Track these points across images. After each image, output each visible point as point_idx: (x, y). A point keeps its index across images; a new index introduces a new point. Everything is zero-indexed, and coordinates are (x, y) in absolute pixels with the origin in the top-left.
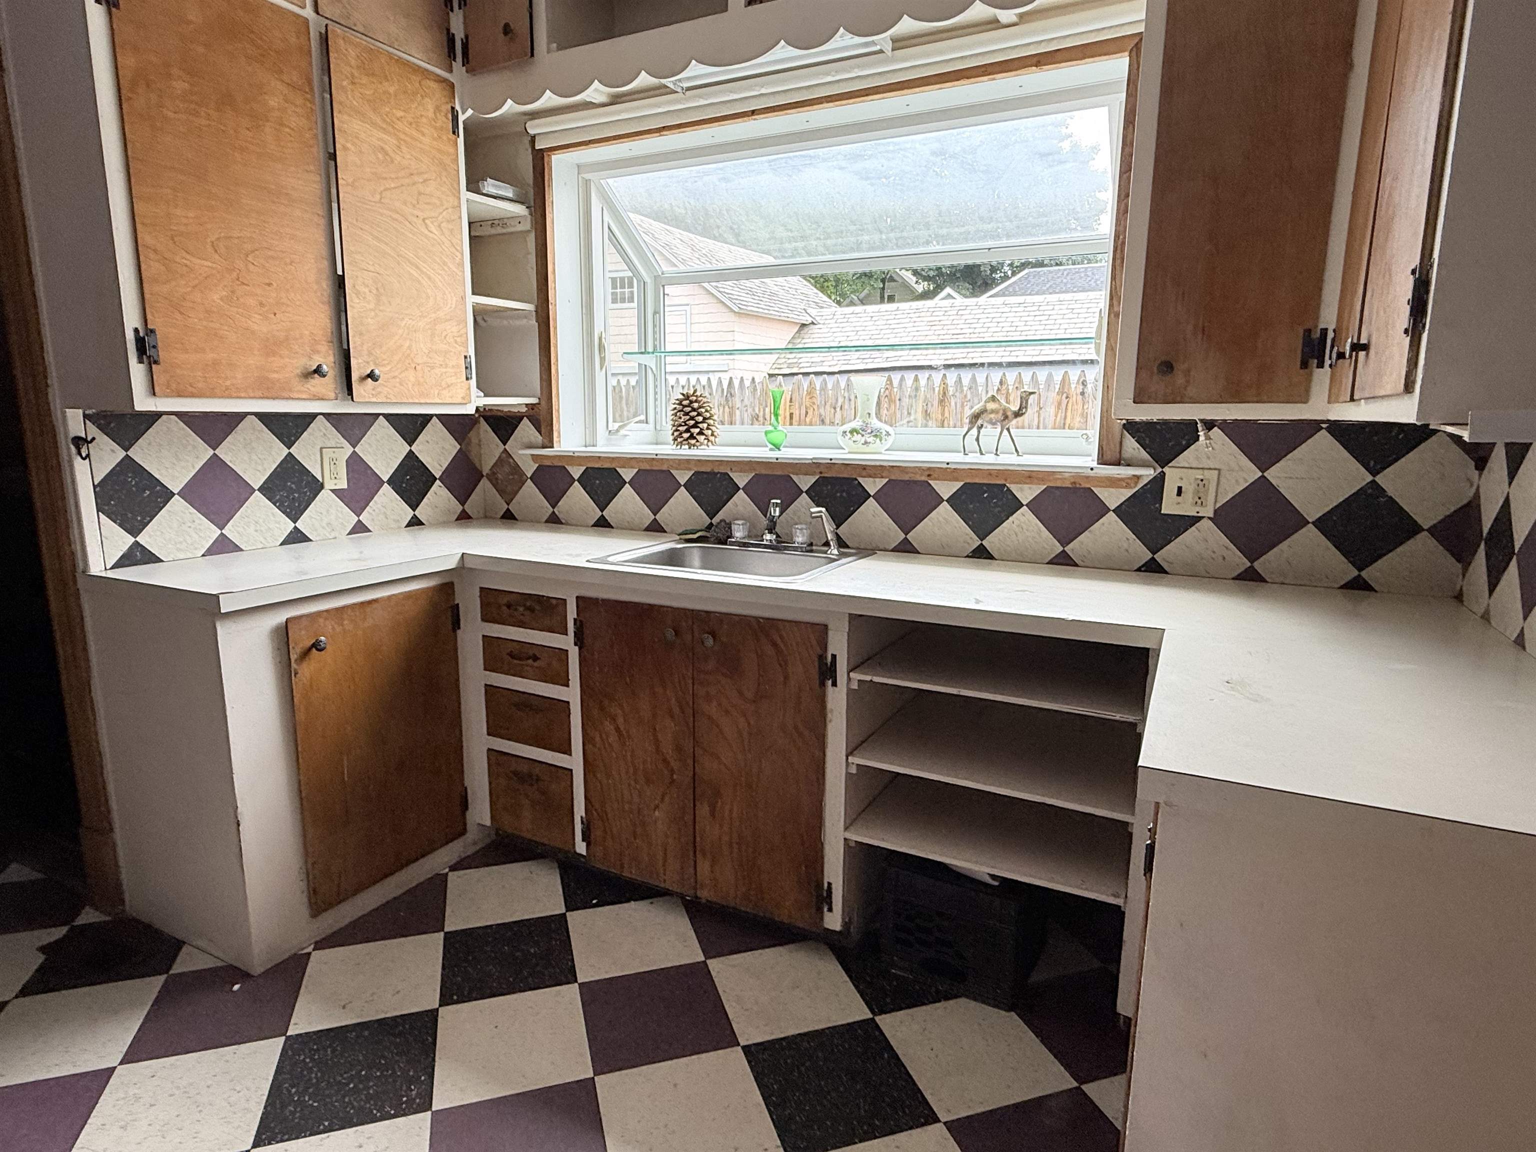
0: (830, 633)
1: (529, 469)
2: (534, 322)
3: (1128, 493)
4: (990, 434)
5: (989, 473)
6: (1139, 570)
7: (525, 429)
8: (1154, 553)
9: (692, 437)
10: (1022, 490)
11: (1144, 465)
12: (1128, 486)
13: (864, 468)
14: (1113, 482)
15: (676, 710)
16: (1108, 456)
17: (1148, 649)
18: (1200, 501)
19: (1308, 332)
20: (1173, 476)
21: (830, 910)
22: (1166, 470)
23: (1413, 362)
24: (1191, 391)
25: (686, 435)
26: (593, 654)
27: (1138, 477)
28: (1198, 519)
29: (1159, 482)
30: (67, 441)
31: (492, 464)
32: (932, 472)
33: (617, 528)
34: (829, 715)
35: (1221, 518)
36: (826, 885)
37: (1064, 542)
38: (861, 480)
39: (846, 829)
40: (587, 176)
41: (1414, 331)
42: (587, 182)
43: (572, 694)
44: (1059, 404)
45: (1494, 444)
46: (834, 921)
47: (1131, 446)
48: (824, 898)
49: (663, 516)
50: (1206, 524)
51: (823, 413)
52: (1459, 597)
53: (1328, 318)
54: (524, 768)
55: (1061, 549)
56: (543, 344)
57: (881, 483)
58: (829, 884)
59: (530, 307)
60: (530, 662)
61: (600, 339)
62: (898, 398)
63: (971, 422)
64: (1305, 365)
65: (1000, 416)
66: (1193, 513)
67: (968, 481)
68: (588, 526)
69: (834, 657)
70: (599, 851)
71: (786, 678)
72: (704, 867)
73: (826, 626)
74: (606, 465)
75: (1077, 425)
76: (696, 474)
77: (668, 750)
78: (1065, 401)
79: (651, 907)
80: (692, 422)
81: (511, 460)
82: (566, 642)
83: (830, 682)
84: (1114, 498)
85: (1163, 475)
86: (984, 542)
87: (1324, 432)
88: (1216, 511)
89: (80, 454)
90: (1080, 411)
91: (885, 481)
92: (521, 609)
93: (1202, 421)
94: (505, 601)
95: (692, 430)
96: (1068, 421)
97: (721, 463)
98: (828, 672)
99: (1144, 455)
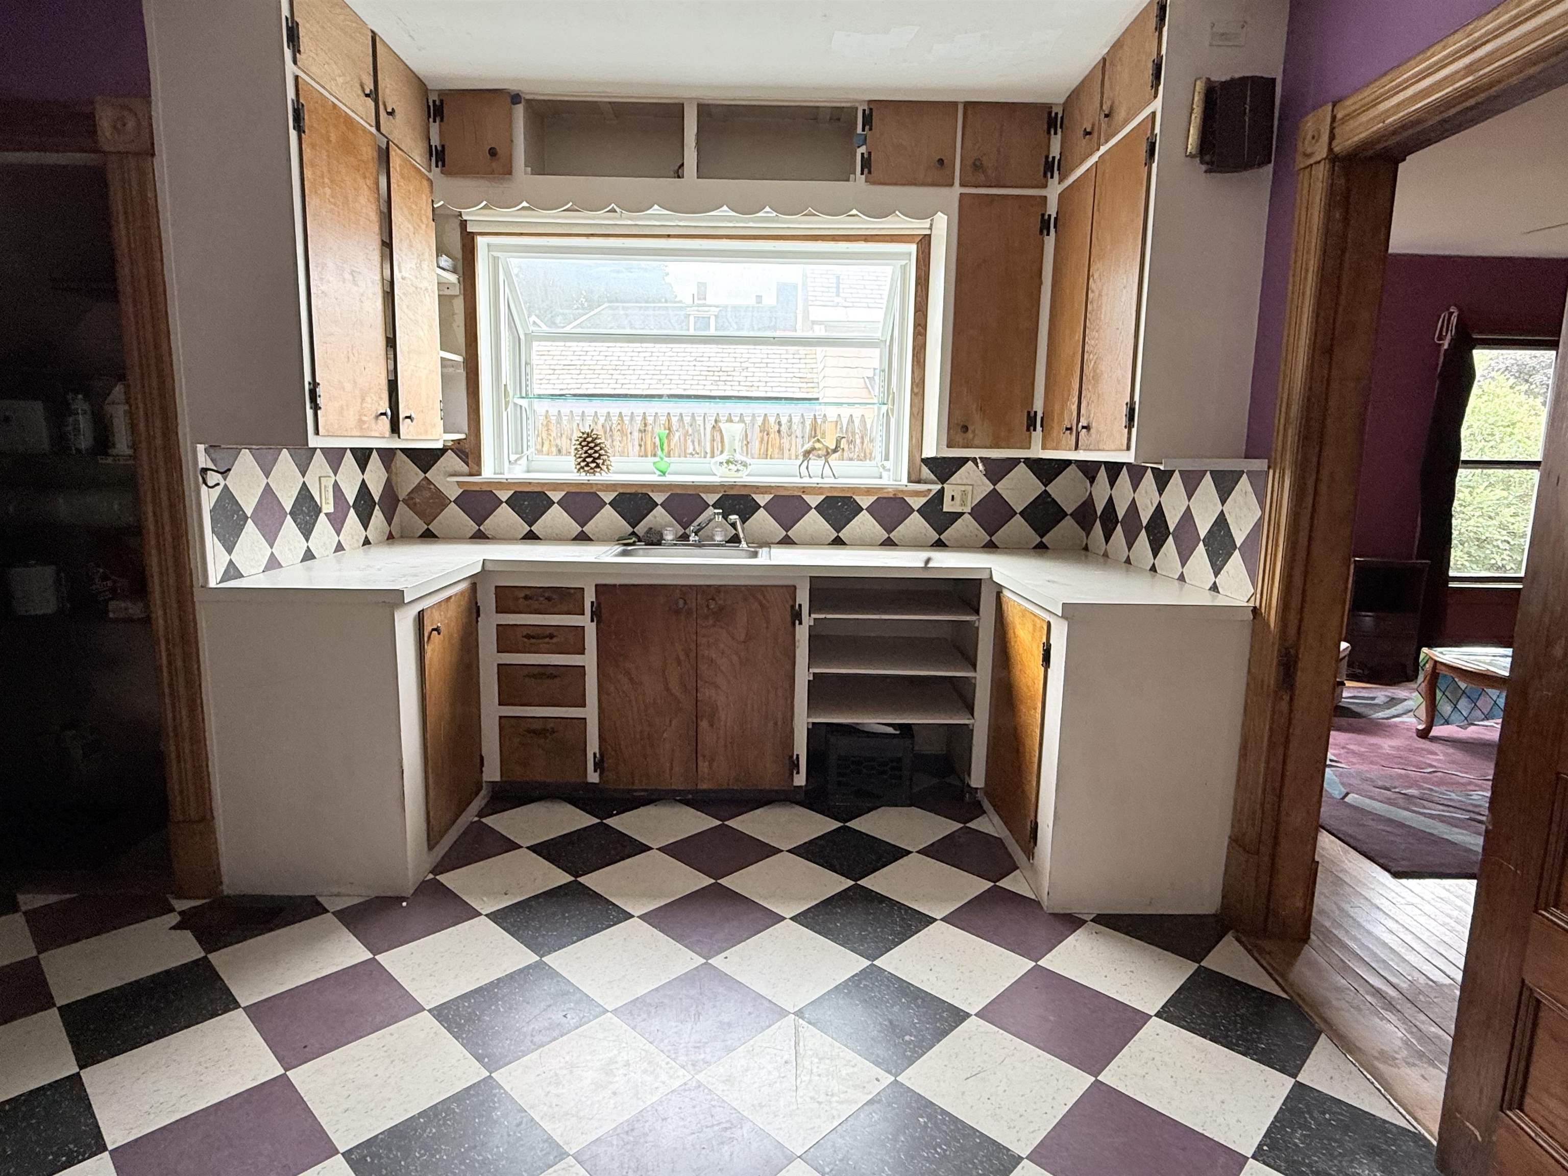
0: (798, 591)
1: (453, 493)
2: (461, 371)
3: (924, 500)
4: (816, 465)
5: (842, 489)
6: (932, 546)
7: (450, 461)
8: (940, 535)
9: (598, 466)
10: (862, 500)
11: (932, 482)
12: (925, 496)
13: (757, 487)
14: (917, 494)
15: (682, 658)
16: (913, 478)
17: (981, 580)
18: (963, 503)
19: (1029, 413)
20: (949, 489)
21: (798, 773)
22: (945, 485)
23: (1129, 439)
24: (976, 442)
25: (593, 465)
26: (610, 626)
27: (930, 490)
28: (963, 514)
29: (941, 493)
30: (195, 471)
31: (409, 490)
32: (805, 490)
33: (545, 539)
34: (797, 644)
35: (973, 513)
36: (795, 757)
37: (889, 531)
38: (754, 496)
39: (808, 717)
40: (496, 254)
41: (1130, 426)
42: (496, 259)
43: (589, 660)
44: (762, 439)
45: (1174, 471)
46: (800, 780)
47: (926, 472)
48: (794, 765)
49: (588, 529)
50: (967, 516)
51: (559, 443)
52: (1086, 548)
53: (1038, 406)
54: (537, 726)
55: (887, 536)
56: (471, 389)
57: (768, 497)
58: (798, 755)
59: (459, 359)
60: (547, 640)
61: (505, 386)
62: (629, 431)
63: (804, 456)
64: (1028, 430)
65: (824, 452)
66: (960, 511)
67: (829, 495)
68: (516, 539)
69: (800, 606)
70: (611, 775)
71: (768, 622)
72: (704, 766)
73: (795, 587)
74: (536, 490)
75: (776, 456)
76: (620, 494)
77: (676, 690)
78: (766, 438)
79: (655, 808)
80: (597, 455)
81: (432, 487)
82: (585, 621)
83: (797, 622)
84: (917, 503)
85: (943, 488)
86: (840, 535)
87: (1022, 464)
88: (972, 509)
89: (205, 482)
90: (777, 445)
91: (772, 496)
92: (542, 599)
93: (980, 458)
94: (523, 595)
95: (598, 461)
96: (769, 453)
97: (643, 486)
98: (797, 616)
99: (932, 477)
